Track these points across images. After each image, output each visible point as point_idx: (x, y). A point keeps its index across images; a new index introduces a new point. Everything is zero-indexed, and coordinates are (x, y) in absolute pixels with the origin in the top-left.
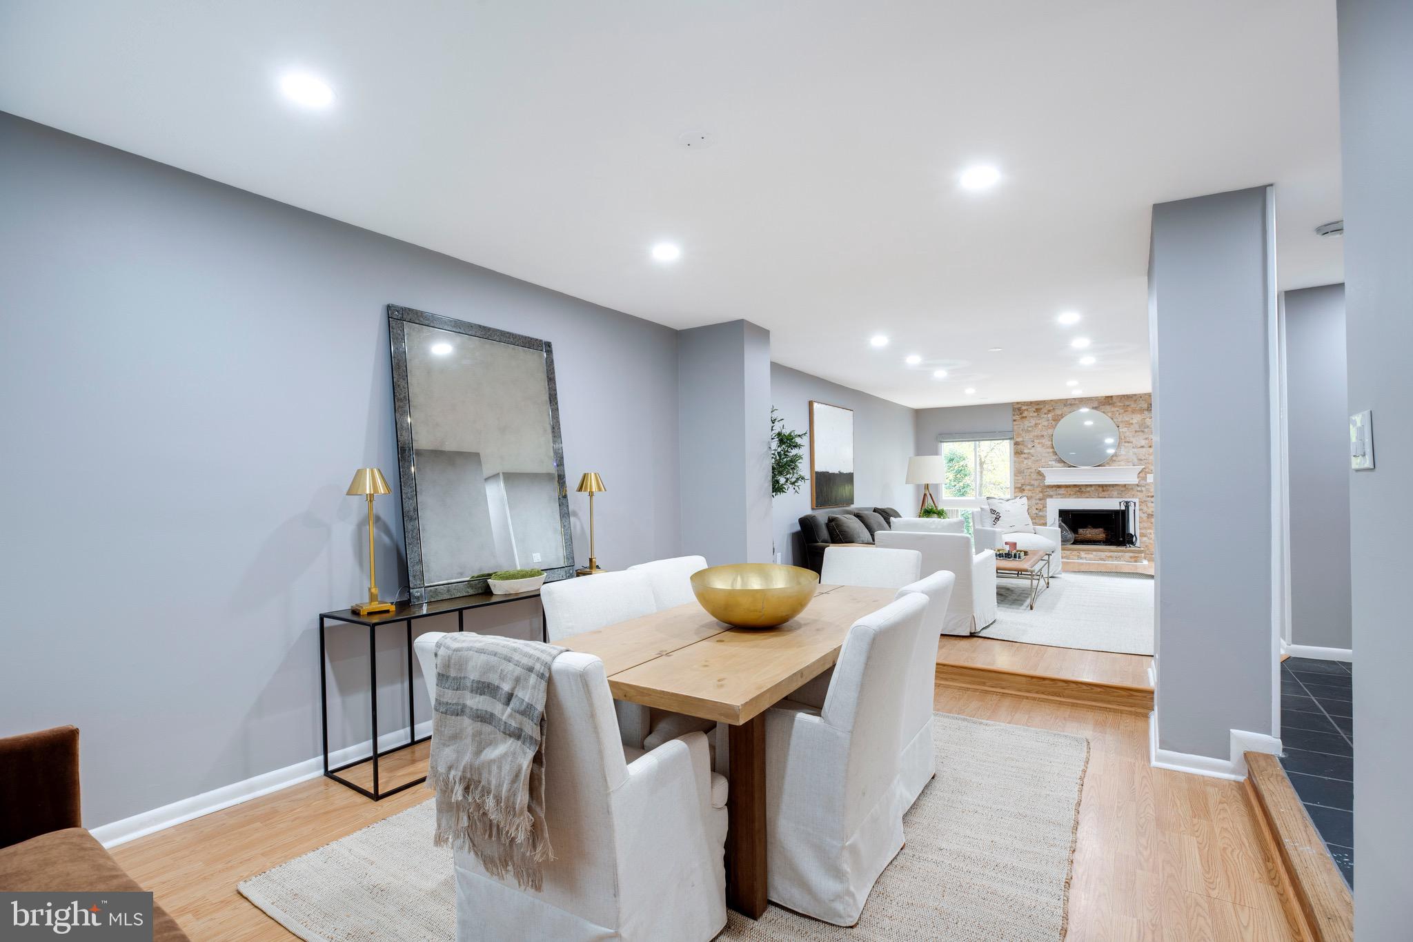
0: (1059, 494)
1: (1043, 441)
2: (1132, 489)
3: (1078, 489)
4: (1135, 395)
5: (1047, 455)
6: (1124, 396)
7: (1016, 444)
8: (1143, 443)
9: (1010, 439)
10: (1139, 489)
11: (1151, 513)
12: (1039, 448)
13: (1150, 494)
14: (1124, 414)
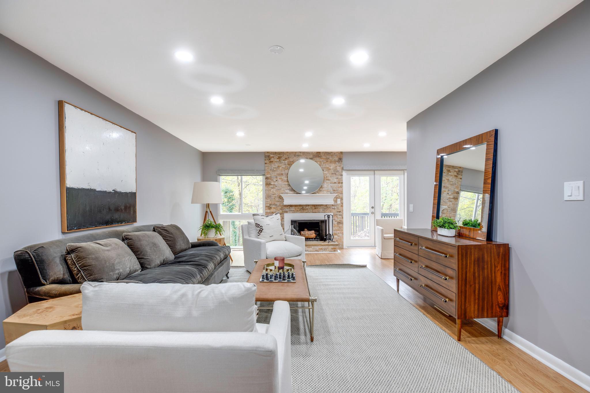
0: (291, 211)
1: (282, 177)
2: (330, 207)
3: (301, 207)
4: (332, 152)
5: (284, 186)
6: (326, 153)
7: (267, 178)
8: (336, 180)
9: (263, 175)
10: (333, 207)
12: (280, 182)
13: (338, 211)
14: (326, 163)
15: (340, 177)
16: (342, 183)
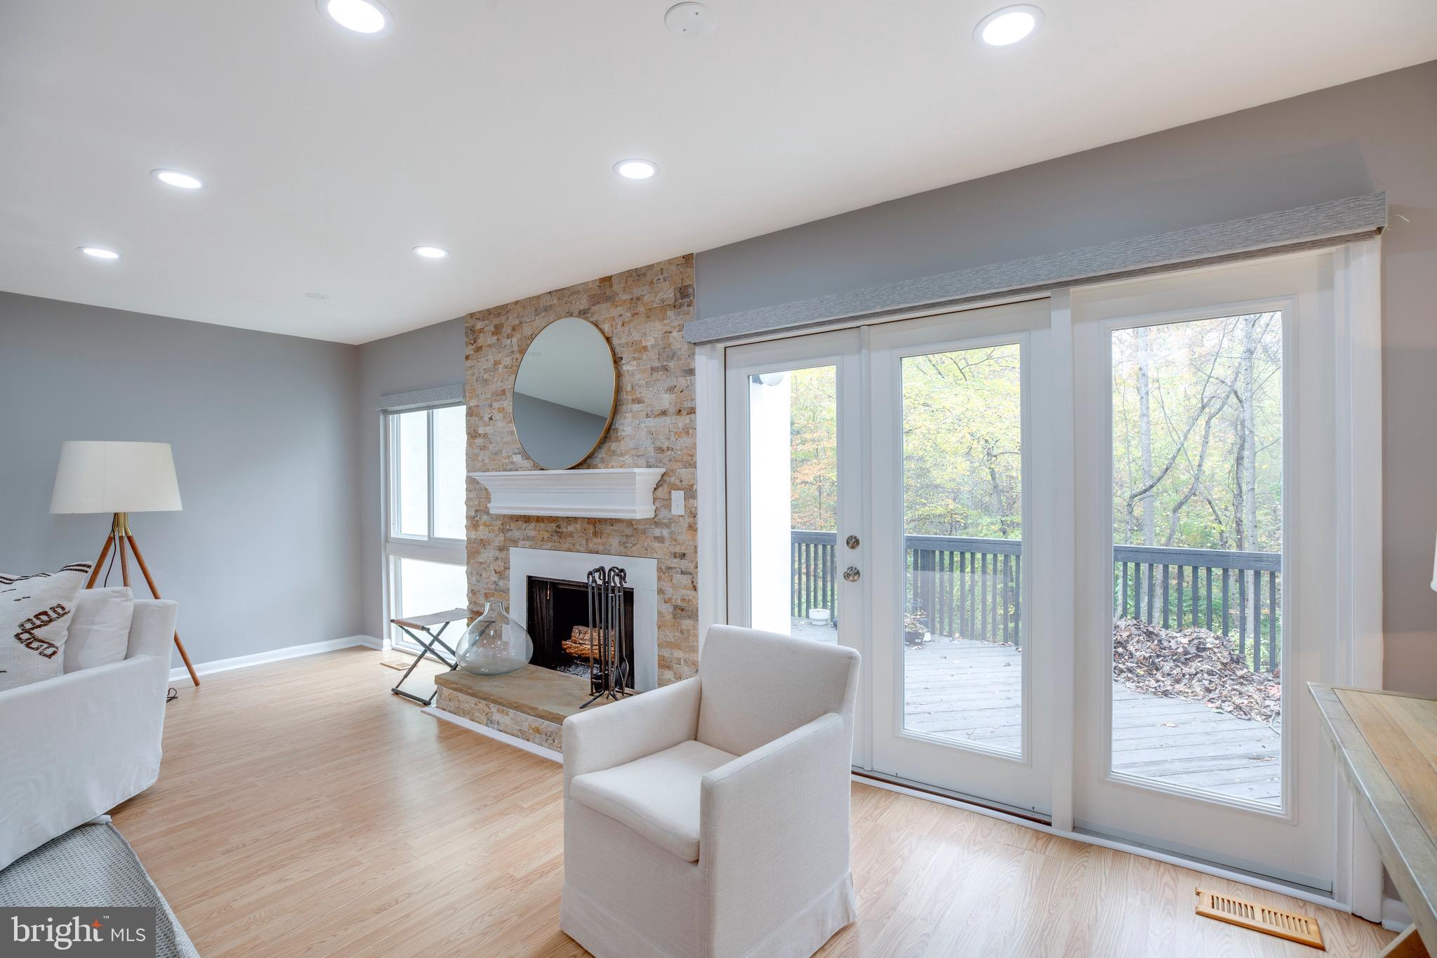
0: (528, 540)
2: (644, 532)
3: (554, 525)
4: (650, 267)
6: (632, 275)
7: (472, 414)
8: (666, 401)
9: (463, 403)
10: (657, 532)
11: (679, 602)
12: (498, 422)
13: (678, 549)
14: (633, 324)
15: (682, 382)
16: (692, 411)
